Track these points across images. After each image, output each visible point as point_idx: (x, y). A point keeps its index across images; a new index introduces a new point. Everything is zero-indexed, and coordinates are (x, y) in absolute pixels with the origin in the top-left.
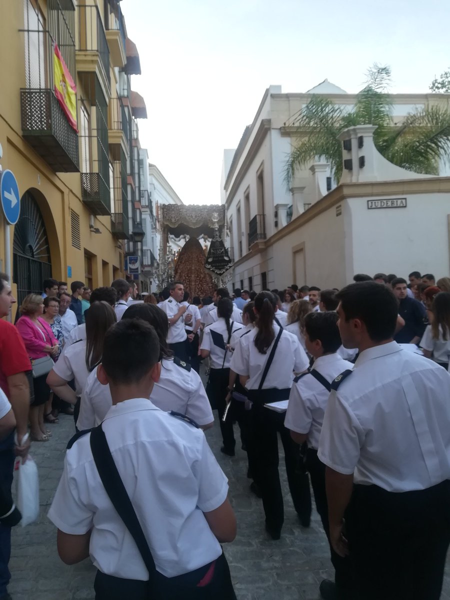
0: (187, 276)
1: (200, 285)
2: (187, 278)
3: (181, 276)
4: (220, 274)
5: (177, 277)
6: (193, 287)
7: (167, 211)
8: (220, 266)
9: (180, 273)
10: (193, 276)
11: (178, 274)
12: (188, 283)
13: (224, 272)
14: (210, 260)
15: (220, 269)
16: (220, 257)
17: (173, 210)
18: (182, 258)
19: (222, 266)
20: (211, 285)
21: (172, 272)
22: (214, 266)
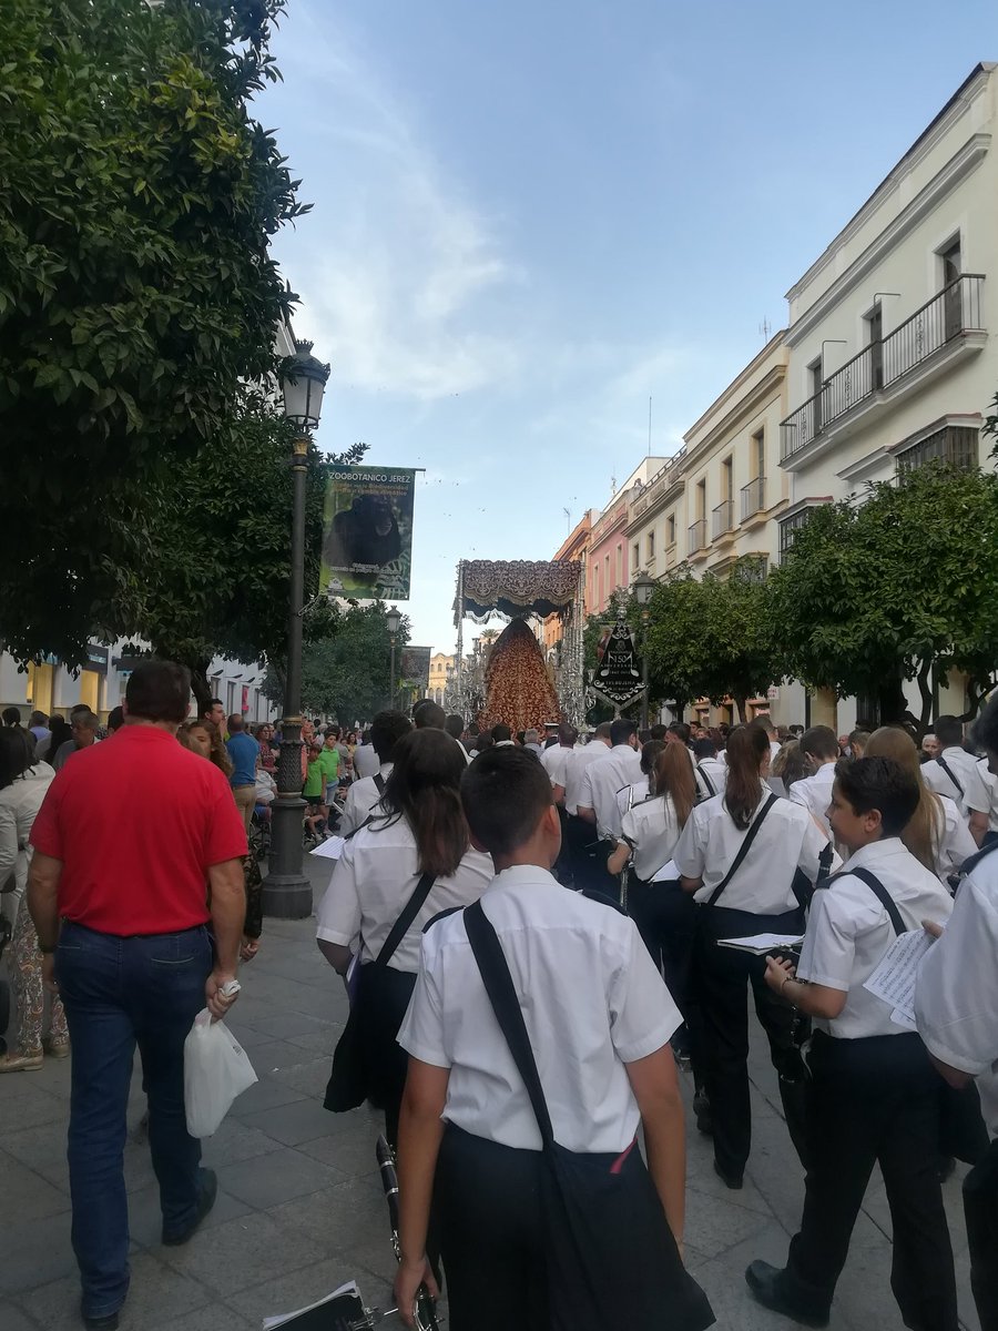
0: (510, 697)
2: (509, 700)
3: (497, 697)
4: (621, 701)
5: (490, 698)
8: (622, 686)
9: (496, 691)
10: (520, 697)
11: (492, 693)
12: (511, 711)
13: (628, 699)
14: (604, 673)
15: (621, 693)
16: (623, 668)
18: (497, 660)
19: (625, 686)
20: (556, 714)
21: (481, 689)
22: (611, 686)
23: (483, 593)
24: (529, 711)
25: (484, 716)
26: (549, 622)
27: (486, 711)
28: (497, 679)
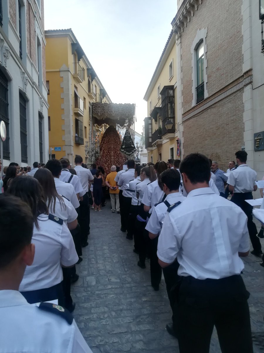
0: (108, 152)
1: (117, 159)
2: (108, 153)
3: (104, 152)
4: (129, 155)
5: (101, 153)
6: (113, 160)
7: (95, 108)
8: (129, 150)
9: (103, 150)
10: (112, 152)
11: (102, 151)
12: (109, 157)
13: (131, 154)
14: (123, 147)
15: (129, 152)
16: (129, 145)
17: (99, 107)
18: (104, 140)
19: (130, 150)
21: (98, 149)
22: (126, 150)
23: (99, 114)
24: (115, 157)
25: (99, 159)
26: (123, 128)
27: (100, 158)
28: (104, 146)
